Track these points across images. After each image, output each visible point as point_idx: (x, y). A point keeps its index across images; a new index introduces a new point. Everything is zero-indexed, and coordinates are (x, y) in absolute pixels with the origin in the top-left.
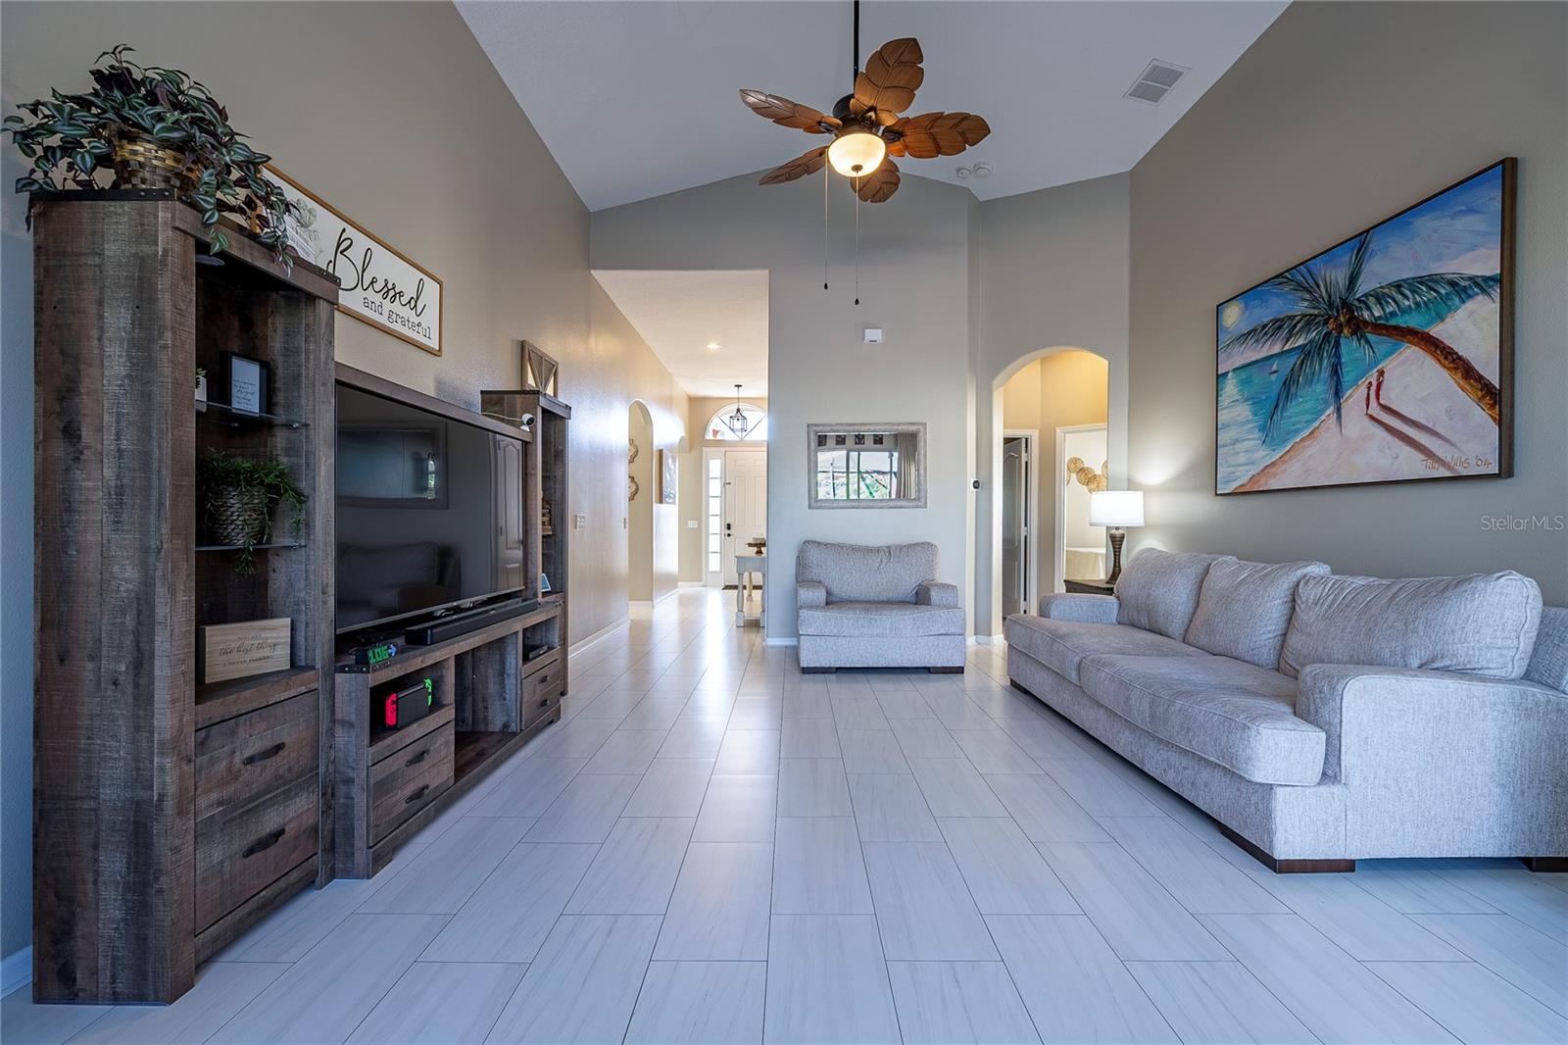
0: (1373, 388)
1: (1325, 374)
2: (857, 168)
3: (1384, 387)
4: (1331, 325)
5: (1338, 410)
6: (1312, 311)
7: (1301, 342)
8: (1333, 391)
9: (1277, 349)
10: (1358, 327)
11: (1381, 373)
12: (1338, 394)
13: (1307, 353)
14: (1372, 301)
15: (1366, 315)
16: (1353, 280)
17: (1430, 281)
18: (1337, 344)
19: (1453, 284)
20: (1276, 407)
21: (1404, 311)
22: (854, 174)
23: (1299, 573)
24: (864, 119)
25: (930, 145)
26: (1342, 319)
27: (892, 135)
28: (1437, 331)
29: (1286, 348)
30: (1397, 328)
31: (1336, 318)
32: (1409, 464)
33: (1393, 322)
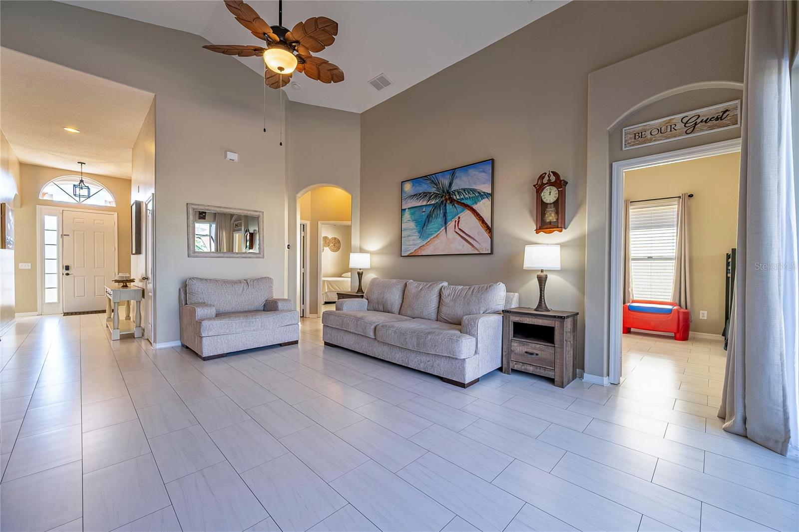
0: (457, 222)
1: (442, 215)
2: (281, 69)
3: (460, 222)
4: (443, 199)
5: (446, 228)
6: (437, 192)
7: (433, 202)
8: (444, 221)
9: (425, 203)
10: (452, 201)
11: (459, 218)
12: (446, 223)
13: (436, 207)
14: (456, 193)
15: (455, 197)
16: (450, 184)
17: (473, 191)
18: (445, 205)
19: (479, 193)
20: (425, 224)
21: (466, 199)
22: (279, 72)
23: (441, 285)
24: (291, 45)
25: (316, 73)
26: (447, 197)
27: (301, 60)
28: (475, 207)
29: (428, 203)
30: (464, 204)
31: (445, 196)
32: (468, 249)
33: (463, 201)
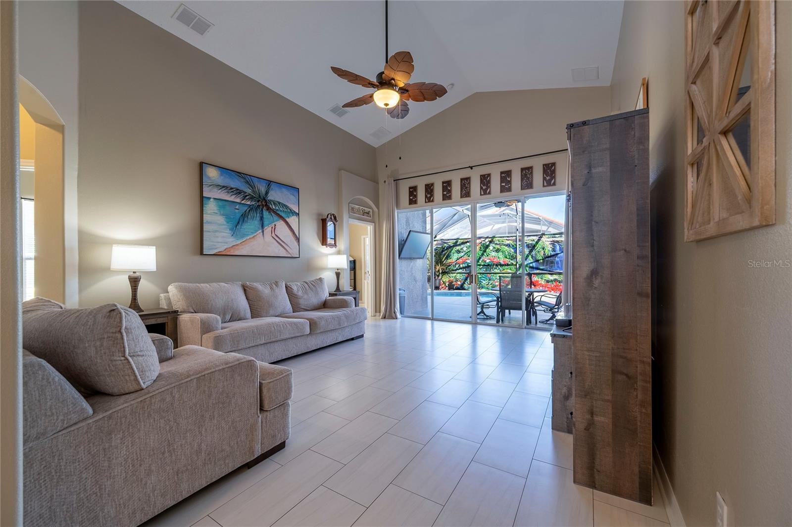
0: (273, 229)
1: (258, 219)
3: (276, 229)
4: (260, 203)
5: (263, 232)
6: (252, 194)
7: (248, 203)
8: (261, 225)
9: (238, 200)
10: (269, 209)
11: (275, 225)
12: (263, 226)
13: (251, 208)
14: (272, 203)
15: (271, 206)
16: (267, 193)
17: (287, 207)
18: (262, 210)
19: (291, 210)
20: (238, 223)
21: (281, 211)
26: (263, 203)
28: (287, 220)
29: (242, 202)
30: (279, 214)
31: (262, 202)
32: (283, 253)
33: (278, 212)
